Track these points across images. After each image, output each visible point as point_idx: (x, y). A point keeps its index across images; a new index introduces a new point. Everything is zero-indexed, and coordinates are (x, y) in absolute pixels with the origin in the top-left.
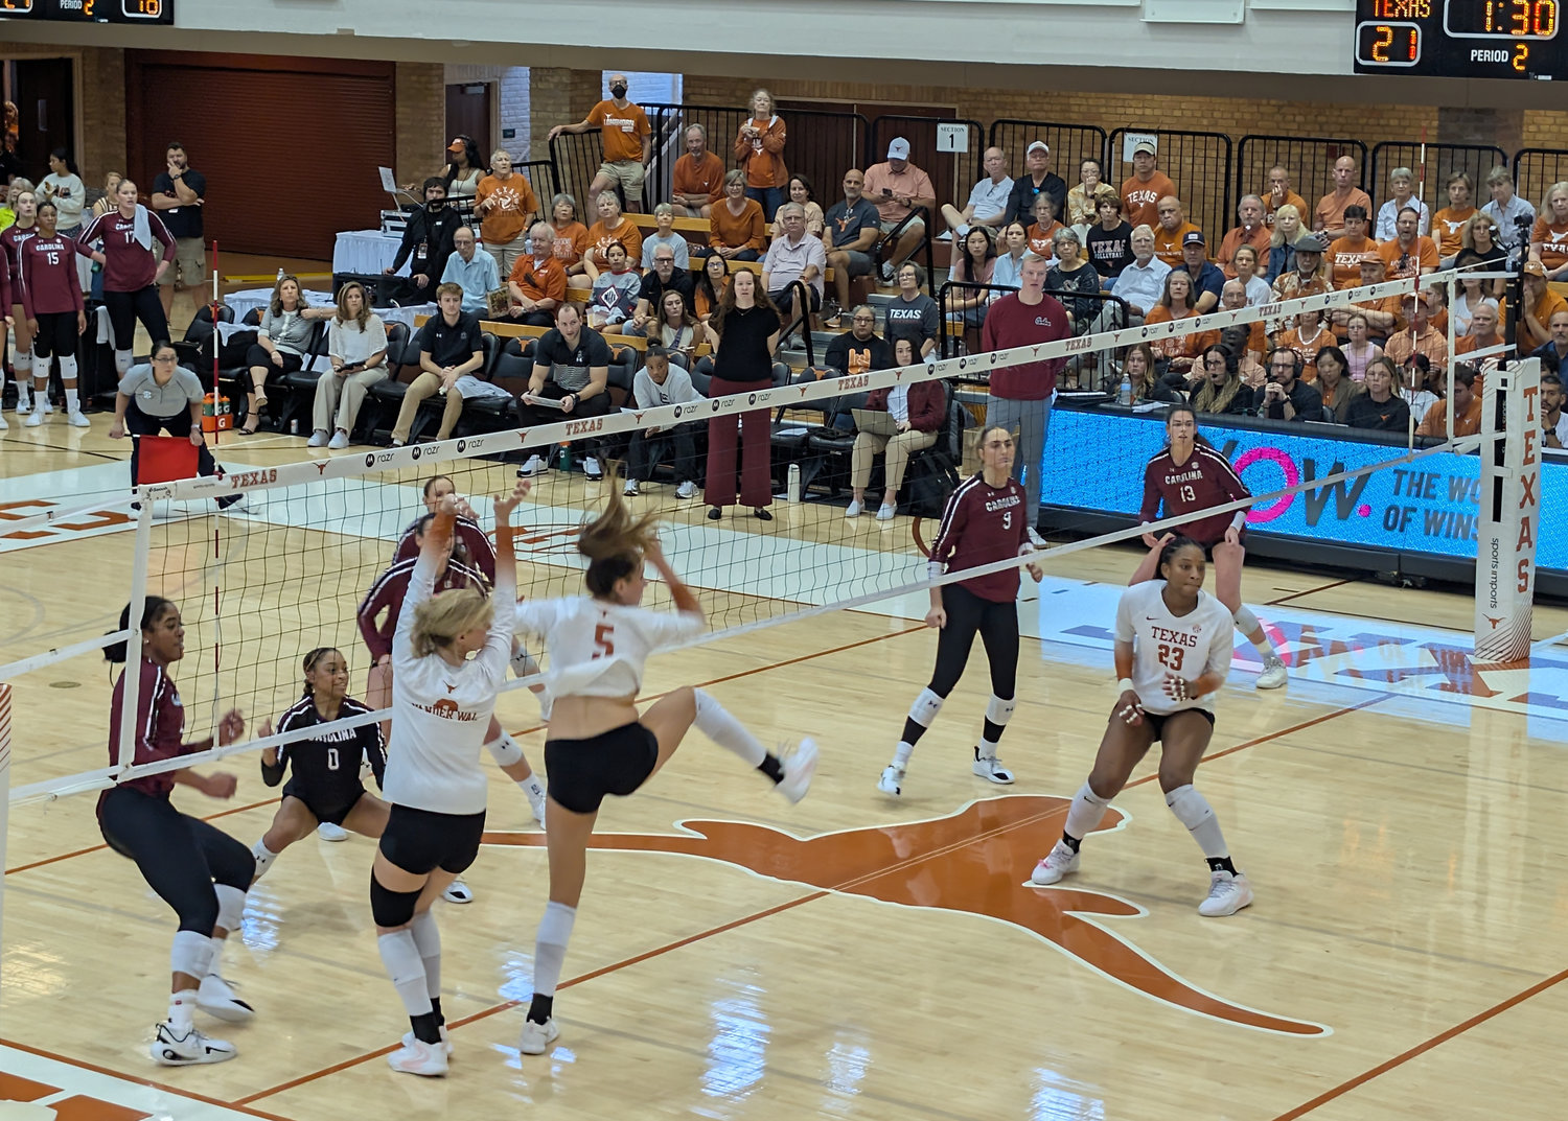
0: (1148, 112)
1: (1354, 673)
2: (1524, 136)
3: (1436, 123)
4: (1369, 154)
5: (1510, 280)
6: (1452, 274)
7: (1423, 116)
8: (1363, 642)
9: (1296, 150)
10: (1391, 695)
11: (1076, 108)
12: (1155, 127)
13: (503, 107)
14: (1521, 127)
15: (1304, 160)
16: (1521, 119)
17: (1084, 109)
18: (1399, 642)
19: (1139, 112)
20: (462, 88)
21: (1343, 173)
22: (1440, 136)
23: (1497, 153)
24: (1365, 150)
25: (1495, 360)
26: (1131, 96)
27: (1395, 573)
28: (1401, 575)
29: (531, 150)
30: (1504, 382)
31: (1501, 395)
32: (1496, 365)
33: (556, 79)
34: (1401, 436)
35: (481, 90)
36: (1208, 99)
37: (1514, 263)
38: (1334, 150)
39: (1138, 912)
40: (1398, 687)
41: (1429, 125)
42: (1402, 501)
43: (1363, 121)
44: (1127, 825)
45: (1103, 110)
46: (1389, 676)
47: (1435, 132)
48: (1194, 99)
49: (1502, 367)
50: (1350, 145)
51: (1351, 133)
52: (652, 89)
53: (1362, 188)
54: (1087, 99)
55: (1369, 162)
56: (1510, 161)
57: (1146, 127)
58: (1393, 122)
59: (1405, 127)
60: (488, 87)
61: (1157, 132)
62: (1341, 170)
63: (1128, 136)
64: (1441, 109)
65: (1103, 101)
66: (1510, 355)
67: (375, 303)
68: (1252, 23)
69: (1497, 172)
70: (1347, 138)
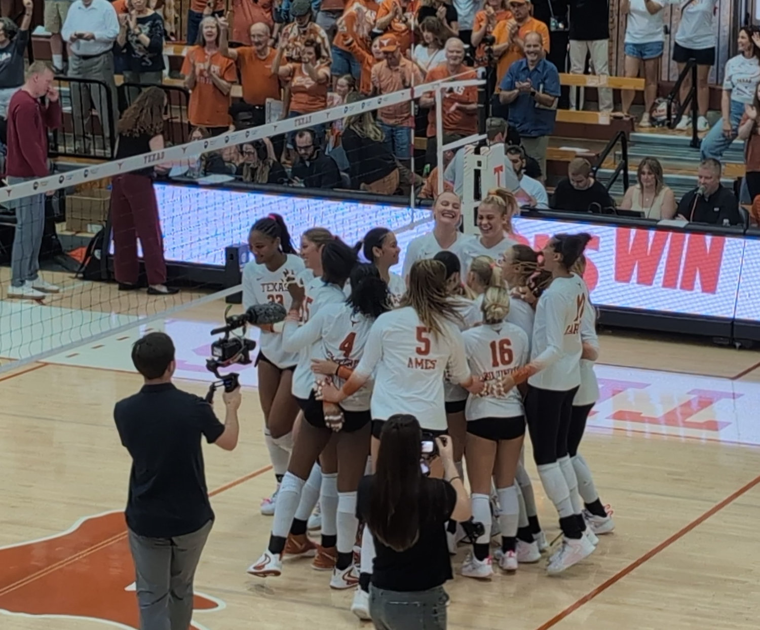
5: (480, 86)
6: (438, 84)
25: (473, 147)
30: (479, 164)
31: (477, 173)
32: (473, 151)
34: (406, 200)
37: (483, 73)
49: (477, 152)
66: (483, 143)
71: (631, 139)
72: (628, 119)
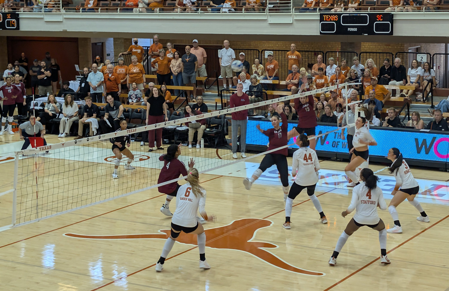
0: (270, 45)
1: (326, 183)
2: (362, 49)
3: (340, 46)
4: (325, 54)
7: (337, 44)
8: (328, 175)
9: (307, 54)
10: (336, 188)
11: (252, 45)
12: (272, 49)
13: (106, 48)
14: (361, 46)
15: (309, 56)
16: (361, 45)
17: (254, 45)
18: (337, 175)
19: (268, 45)
20: (96, 44)
21: (319, 59)
22: (341, 49)
23: (355, 53)
24: (323, 53)
26: (266, 41)
27: (335, 158)
28: (337, 158)
29: (114, 59)
31: (359, 113)
33: (120, 41)
35: (101, 44)
36: (285, 42)
38: (316, 54)
39: (276, 247)
40: (337, 186)
41: (338, 47)
42: (337, 140)
43: (322, 46)
44: (273, 225)
45: (259, 45)
46: (335, 184)
47: (340, 48)
48: (281, 42)
50: (320, 52)
51: (320, 49)
52: (145, 42)
53: (323, 63)
54: (255, 42)
55: (325, 56)
56: (358, 55)
57: (270, 49)
58: (330, 46)
59: (333, 47)
60: (102, 43)
61: (273, 50)
62: (319, 58)
63: (266, 51)
64: (341, 43)
65: (259, 43)
67: (75, 100)
68: (294, 23)
69: (355, 58)
70: (319, 50)
71: (411, 106)
72: (409, 99)
